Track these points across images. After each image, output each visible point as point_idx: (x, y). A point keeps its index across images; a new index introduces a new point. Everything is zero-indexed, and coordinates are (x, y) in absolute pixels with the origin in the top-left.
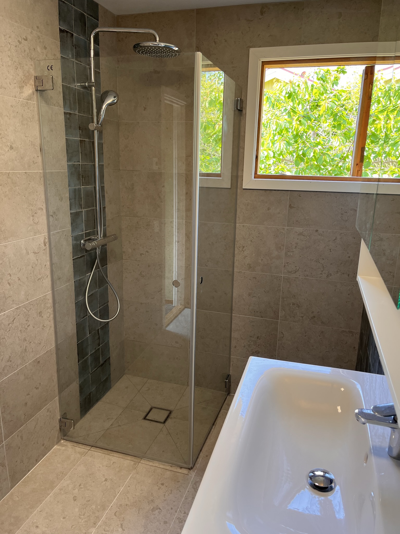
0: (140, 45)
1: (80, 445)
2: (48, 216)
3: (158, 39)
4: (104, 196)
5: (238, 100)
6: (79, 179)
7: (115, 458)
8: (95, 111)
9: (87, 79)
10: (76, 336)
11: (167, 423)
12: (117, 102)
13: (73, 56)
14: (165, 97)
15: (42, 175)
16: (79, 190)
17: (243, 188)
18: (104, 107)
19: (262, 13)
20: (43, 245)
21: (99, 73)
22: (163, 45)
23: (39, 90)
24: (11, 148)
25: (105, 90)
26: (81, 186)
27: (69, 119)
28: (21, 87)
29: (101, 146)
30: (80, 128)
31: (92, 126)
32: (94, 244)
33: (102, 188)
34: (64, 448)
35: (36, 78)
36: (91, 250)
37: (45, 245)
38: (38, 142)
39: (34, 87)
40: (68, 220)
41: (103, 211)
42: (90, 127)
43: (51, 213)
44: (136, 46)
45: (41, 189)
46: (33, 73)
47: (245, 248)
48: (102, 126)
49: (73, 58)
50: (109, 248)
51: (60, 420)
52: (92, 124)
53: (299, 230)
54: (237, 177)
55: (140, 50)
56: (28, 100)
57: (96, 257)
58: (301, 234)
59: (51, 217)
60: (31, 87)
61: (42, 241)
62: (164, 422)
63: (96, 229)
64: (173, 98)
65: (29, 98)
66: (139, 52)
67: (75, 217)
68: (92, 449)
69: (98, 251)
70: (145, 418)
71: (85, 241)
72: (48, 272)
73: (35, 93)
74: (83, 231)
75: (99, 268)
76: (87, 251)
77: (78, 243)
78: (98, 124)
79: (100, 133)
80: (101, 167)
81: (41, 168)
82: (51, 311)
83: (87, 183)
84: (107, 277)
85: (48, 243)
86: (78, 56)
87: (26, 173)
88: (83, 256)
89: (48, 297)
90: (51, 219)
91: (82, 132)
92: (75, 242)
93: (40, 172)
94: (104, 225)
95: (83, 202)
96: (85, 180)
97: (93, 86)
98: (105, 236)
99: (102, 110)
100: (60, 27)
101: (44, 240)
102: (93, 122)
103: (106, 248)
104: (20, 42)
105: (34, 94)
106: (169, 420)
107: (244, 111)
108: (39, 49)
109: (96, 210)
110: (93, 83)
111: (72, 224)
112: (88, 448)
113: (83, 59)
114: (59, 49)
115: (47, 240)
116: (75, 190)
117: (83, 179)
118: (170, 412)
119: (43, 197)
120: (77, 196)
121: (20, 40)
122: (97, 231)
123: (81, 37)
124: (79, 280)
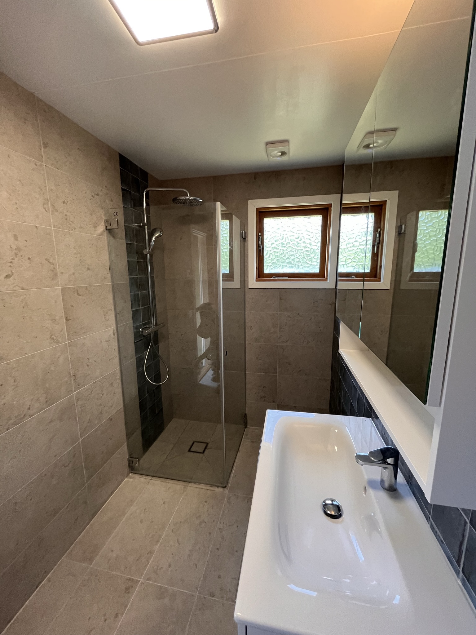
0: (177, 198)
1: (144, 477)
2: (116, 314)
3: (189, 195)
4: (155, 298)
5: (243, 232)
6: (137, 287)
7: (170, 484)
8: (147, 241)
9: (142, 221)
10: (138, 396)
11: (205, 452)
12: (162, 235)
13: (131, 206)
14: (193, 231)
15: (111, 286)
16: (138, 294)
17: (249, 288)
18: (154, 238)
19: (255, 178)
20: (112, 335)
21: (150, 217)
22: (192, 198)
23: (108, 229)
24: (88, 269)
25: (154, 228)
26: (139, 292)
27: (129, 247)
28: (95, 227)
29: (152, 263)
30: (137, 253)
31: (146, 251)
32: (149, 331)
33: (153, 292)
34: (132, 480)
35: (106, 221)
36: (147, 335)
37: (114, 335)
38: (108, 264)
39: (104, 227)
40: (130, 315)
41: (155, 309)
42: (144, 252)
43: (118, 312)
44: (175, 200)
45: (110, 296)
46: (104, 218)
47: (252, 328)
48: (152, 251)
49: (131, 207)
50: (159, 332)
51: (129, 459)
52: (145, 250)
53: (287, 314)
54: (244, 281)
55: (177, 202)
56: (100, 235)
57: (151, 340)
58: (289, 316)
59: (118, 315)
60: (102, 226)
61: (112, 332)
62: (203, 452)
63: (150, 320)
64: (199, 232)
65: (101, 235)
66: (176, 203)
67: (135, 314)
68: (154, 478)
69: (152, 335)
70: (189, 451)
71: (143, 329)
72: (117, 354)
73: (105, 230)
74: (141, 322)
75: (153, 347)
76: (144, 336)
77: (138, 330)
78: (149, 249)
79: (151, 256)
80: (152, 278)
81: (110, 281)
82: (119, 381)
83: (144, 290)
84: (159, 353)
85: (116, 333)
86: (135, 206)
87: (99, 285)
88: (142, 339)
89: (117, 372)
90: (118, 316)
91: (139, 255)
92: (135, 330)
93: (110, 284)
94: (156, 317)
95: (140, 303)
96: (141, 287)
97: (146, 225)
98: (156, 324)
99: (152, 241)
100: (122, 187)
101: (113, 331)
102: (146, 249)
103: (157, 332)
104: (93, 197)
105: (104, 232)
106: (207, 451)
107: (247, 239)
108: (107, 201)
109: (150, 307)
110: (146, 223)
111: (133, 318)
112: (150, 478)
113: (138, 208)
114: (122, 202)
115: (115, 331)
116: (135, 295)
117: (140, 287)
118: (207, 444)
119: (112, 301)
120: (136, 299)
121: (94, 195)
122: (151, 322)
123: (137, 194)
124: (139, 357)
